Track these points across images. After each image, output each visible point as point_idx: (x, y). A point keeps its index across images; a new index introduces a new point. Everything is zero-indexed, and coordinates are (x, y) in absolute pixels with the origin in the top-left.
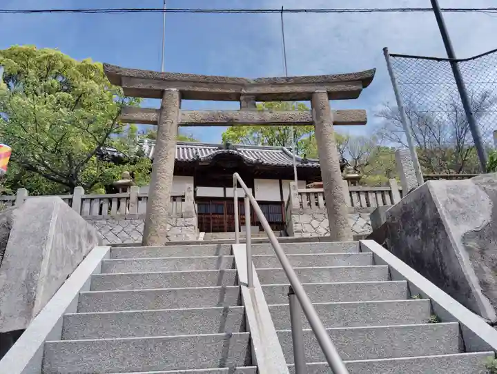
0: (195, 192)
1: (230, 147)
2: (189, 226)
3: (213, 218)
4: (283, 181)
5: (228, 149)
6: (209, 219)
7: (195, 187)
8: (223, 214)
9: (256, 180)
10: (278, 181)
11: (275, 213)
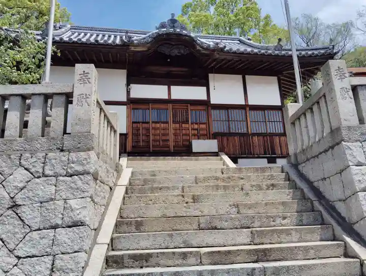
0: (128, 93)
1: (176, 25)
2: (78, 174)
3: (155, 129)
4: (247, 77)
5: (174, 27)
6: (148, 130)
7: (128, 84)
8: (167, 123)
9: (211, 76)
10: (240, 77)
11: (237, 121)
